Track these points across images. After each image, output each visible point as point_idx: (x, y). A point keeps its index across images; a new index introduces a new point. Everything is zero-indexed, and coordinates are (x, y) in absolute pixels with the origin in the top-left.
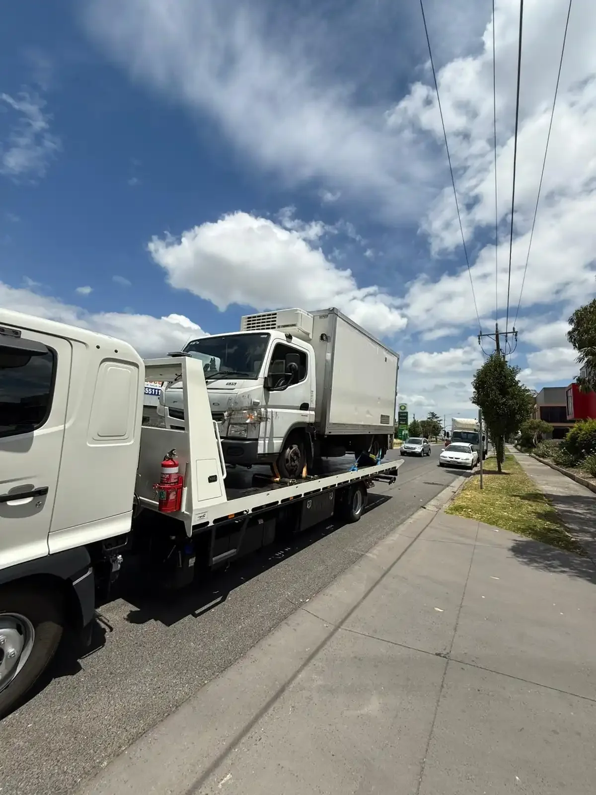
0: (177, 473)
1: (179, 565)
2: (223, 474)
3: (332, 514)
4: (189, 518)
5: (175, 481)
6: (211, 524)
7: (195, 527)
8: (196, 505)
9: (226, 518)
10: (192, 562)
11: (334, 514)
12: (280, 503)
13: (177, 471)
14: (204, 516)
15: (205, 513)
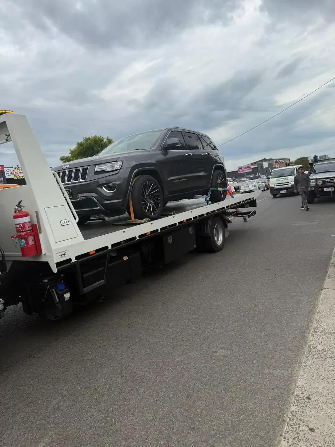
0: (29, 222)
1: (56, 300)
2: (75, 219)
3: (195, 246)
4: (51, 257)
5: (30, 228)
6: (74, 260)
7: (58, 264)
8: (54, 246)
9: (87, 254)
10: (67, 296)
11: (197, 246)
12: (138, 238)
13: (29, 220)
14: (65, 254)
15: (65, 252)
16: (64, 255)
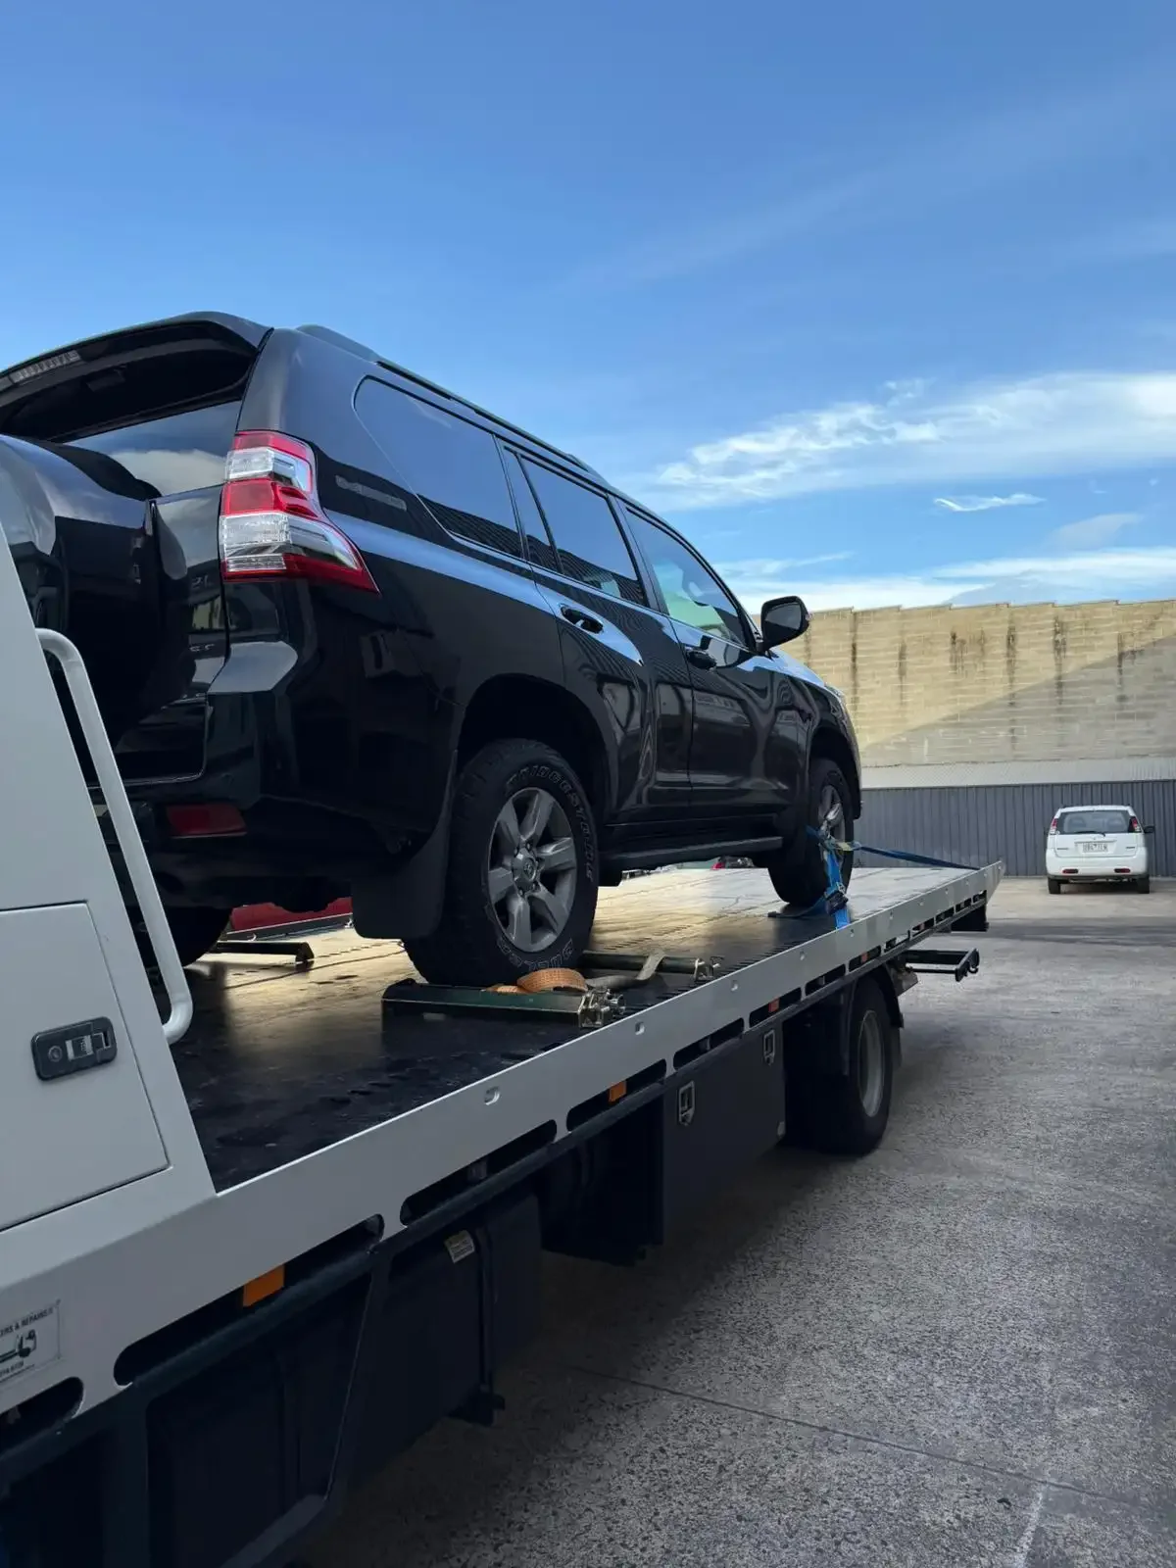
2: (165, 1013)
3: (781, 1130)
9: (228, 1307)
11: (788, 1125)
14: (24, 1353)
15: (25, 1330)
16: (17, 1359)
